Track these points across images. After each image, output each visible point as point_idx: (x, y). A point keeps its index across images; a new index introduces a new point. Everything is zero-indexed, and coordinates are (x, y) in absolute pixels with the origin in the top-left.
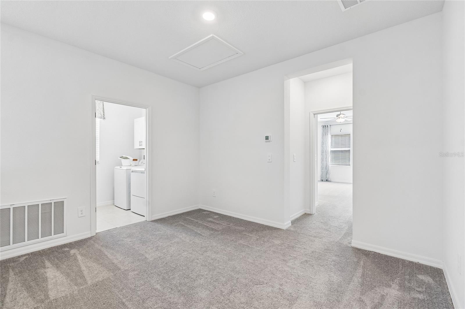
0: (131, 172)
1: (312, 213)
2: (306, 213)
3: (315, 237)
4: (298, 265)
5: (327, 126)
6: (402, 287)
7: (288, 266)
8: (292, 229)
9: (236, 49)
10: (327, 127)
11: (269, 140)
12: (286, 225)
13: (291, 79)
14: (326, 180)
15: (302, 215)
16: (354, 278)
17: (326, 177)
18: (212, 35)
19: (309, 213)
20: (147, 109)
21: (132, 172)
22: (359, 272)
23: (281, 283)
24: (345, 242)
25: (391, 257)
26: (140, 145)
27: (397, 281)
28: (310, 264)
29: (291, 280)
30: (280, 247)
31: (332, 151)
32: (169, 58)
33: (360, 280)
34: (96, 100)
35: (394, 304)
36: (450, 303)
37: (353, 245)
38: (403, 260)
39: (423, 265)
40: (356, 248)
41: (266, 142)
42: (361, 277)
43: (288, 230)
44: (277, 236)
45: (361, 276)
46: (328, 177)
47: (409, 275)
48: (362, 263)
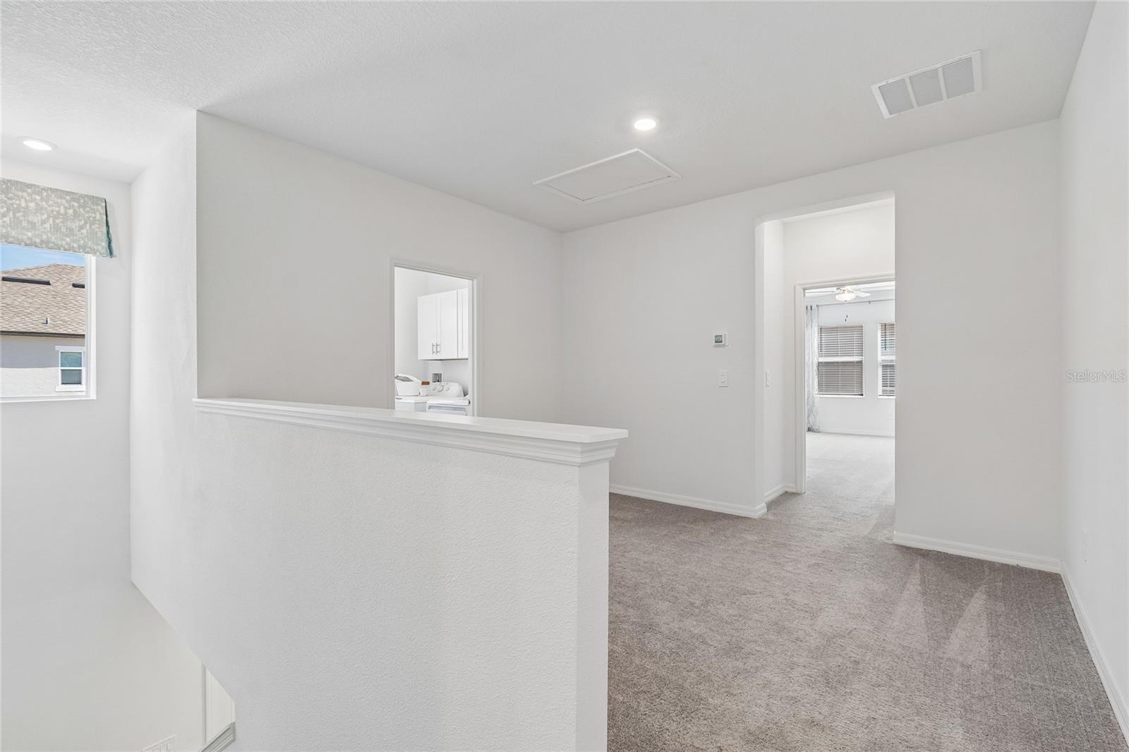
0: (427, 407)
1: (799, 492)
2: (787, 492)
3: (819, 529)
4: (805, 569)
5: (811, 307)
6: (991, 595)
7: (787, 571)
8: (771, 517)
9: (669, 169)
10: (811, 309)
11: (723, 343)
12: (757, 510)
13: (765, 223)
14: (809, 428)
15: (781, 495)
16: (908, 585)
17: (809, 422)
18: (636, 150)
19: (794, 491)
20: (475, 280)
21: (430, 407)
22: (916, 579)
23: (786, 592)
24: (882, 537)
25: (969, 558)
26: (433, 352)
27: (983, 588)
28: (825, 569)
29: (801, 588)
30: (761, 545)
31: (822, 363)
32: (534, 183)
33: (919, 588)
34: (396, 266)
35: (979, 615)
36: (1071, 614)
37: (897, 541)
38: (990, 562)
39: (1026, 569)
40: (901, 546)
41: (716, 346)
42: (920, 585)
43: (762, 520)
44: (748, 529)
45: (919, 583)
46: (811, 422)
47: (1003, 581)
48: (917, 566)
